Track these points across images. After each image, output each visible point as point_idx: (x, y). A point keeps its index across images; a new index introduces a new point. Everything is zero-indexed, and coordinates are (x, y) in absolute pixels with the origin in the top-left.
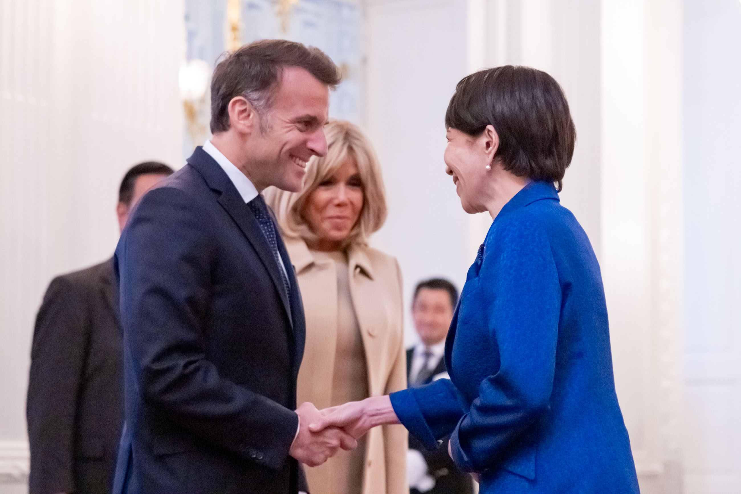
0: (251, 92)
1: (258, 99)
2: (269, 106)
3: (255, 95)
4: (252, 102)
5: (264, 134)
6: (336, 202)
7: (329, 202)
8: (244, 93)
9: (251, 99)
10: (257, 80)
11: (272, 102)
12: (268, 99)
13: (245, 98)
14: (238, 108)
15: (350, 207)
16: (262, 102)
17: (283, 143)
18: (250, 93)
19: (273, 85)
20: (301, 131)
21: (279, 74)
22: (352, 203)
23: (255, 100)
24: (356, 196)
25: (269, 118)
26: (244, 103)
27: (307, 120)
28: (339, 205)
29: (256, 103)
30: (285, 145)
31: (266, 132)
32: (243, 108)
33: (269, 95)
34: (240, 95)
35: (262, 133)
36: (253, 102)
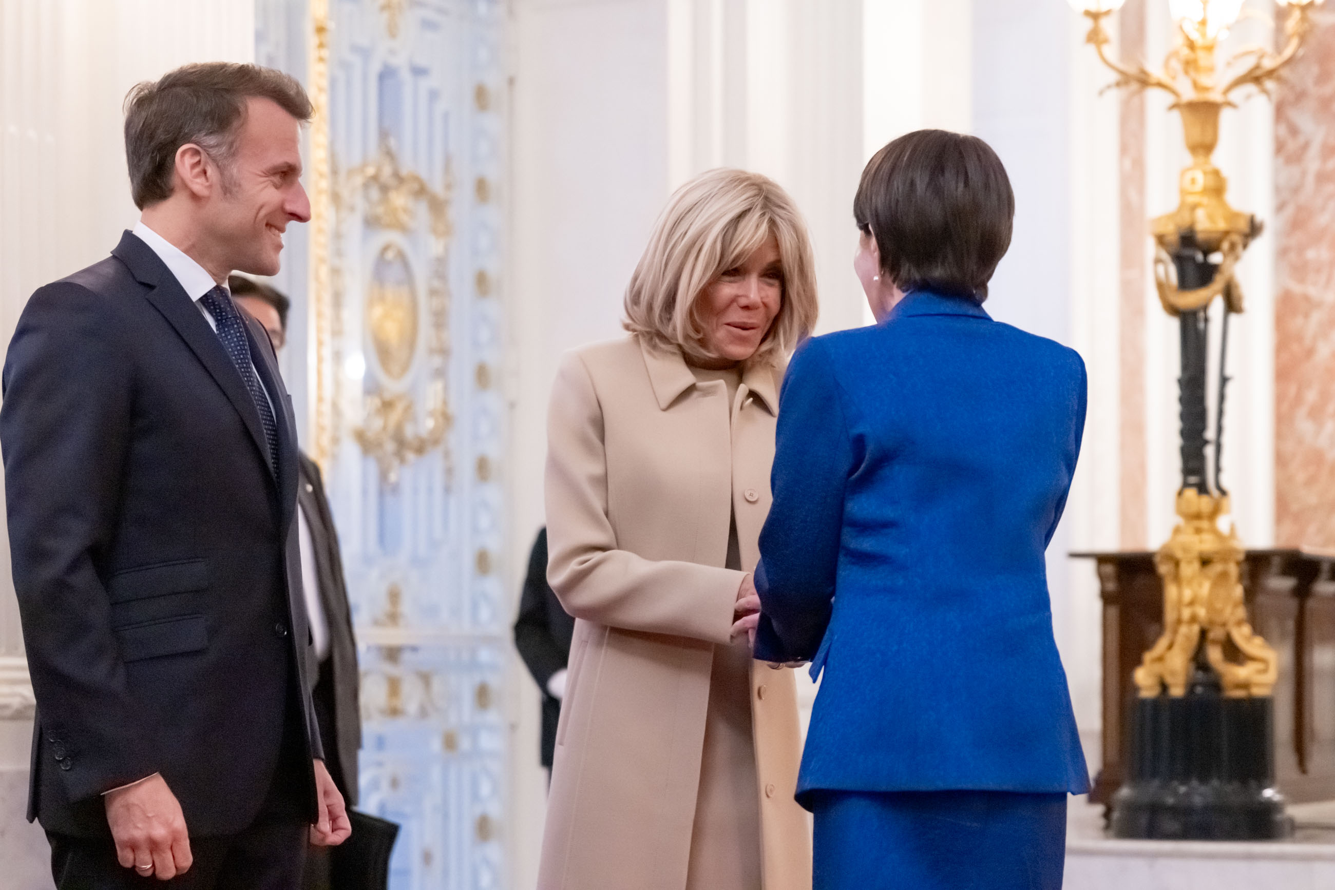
0: (206, 135)
1: (218, 145)
2: (233, 153)
3: (211, 140)
4: (207, 149)
5: (228, 195)
6: (743, 301)
7: (734, 300)
8: (195, 138)
9: (205, 146)
10: (213, 119)
11: (237, 149)
12: (231, 145)
13: (198, 145)
14: (189, 160)
15: (762, 310)
16: (224, 149)
17: (257, 206)
18: (205, 138)
19: (235, 124)
20: (277, 187)
21: (242, 109)
22: (765, 305)
23: (212, 147)
24: (772, 294)
25: (235, 171)
26: (197, 153)
27: (285, 170)
28: (746, 308)
29: (213, 152)
30: (261, 207)
31: (230, 192)
32: (196, 159)
33: (231, 139)
34: (189, 142)
35: (225, 194)
36: (210, 150)
